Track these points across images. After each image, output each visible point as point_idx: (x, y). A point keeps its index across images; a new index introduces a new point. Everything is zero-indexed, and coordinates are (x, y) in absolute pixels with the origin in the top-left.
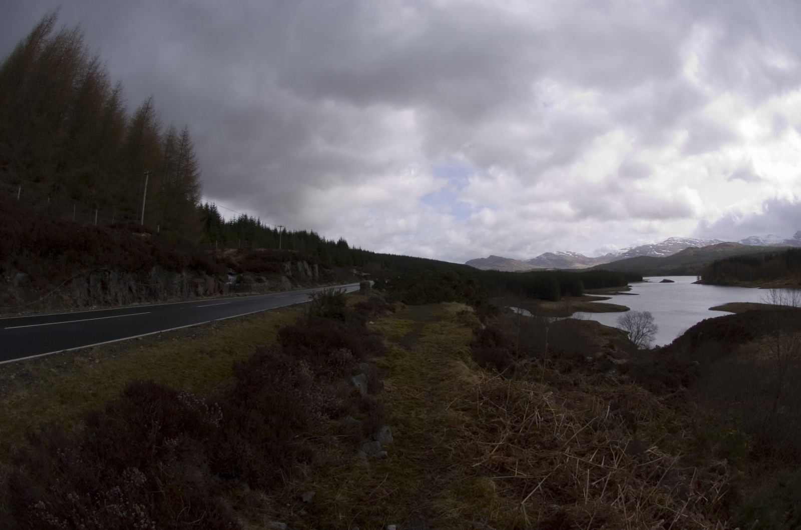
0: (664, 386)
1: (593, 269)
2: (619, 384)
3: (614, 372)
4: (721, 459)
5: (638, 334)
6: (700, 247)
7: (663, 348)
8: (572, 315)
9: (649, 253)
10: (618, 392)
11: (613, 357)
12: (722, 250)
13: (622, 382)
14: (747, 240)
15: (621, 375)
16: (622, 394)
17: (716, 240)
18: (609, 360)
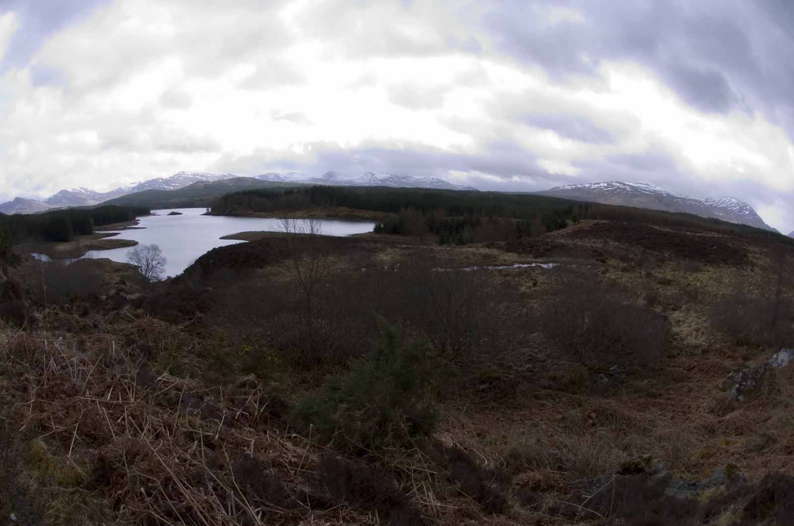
0: (180, 314)
1: (104, 205)
2: (136, 319)
3: (128, 307)
4: (247, 374)
5: (148, 267)
6: (211, 180)
7: (175, 278)
8: (85, 255)
9: (157, 187)
10: (135, 327)
11: (126, 293)
12: (235, 184)
13: (138, 317)
14: (266, 175)
15: (136, 310)
16: (139, 328)
17: (229, 175)
18: (122, 297)
